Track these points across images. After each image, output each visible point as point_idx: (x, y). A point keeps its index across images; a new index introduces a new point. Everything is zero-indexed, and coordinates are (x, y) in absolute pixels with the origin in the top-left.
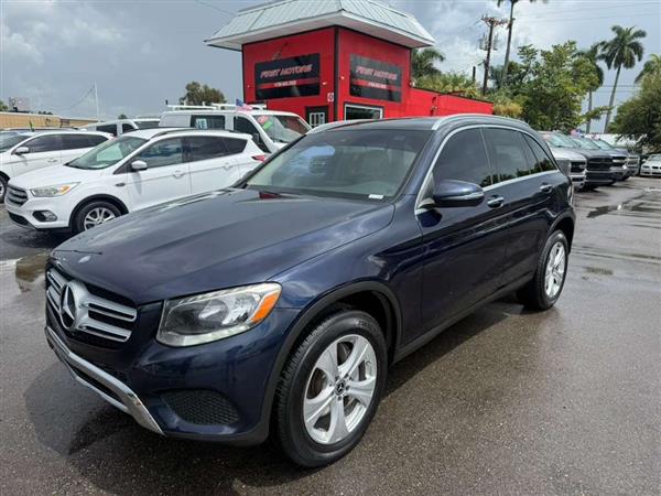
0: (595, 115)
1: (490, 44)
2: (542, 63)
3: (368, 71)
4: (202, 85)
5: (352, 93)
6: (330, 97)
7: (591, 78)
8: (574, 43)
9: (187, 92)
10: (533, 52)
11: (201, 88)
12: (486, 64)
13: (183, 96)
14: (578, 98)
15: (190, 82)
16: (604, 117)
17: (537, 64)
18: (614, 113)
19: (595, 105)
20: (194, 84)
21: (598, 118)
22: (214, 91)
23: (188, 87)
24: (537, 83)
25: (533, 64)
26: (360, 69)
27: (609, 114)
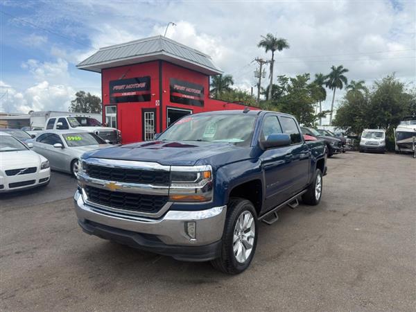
0: (322, 115)
1: (261, 74)
2: (292, 85)
3: (182, 88)
4: (86, 92)
5: (171, 101)
6: (157, 103)
7: (319, 94)
8: (308, 74)
9: (76, 97)
10: (286, 80)
11: (86, 95)
12: (259, 85)
13: (74, 99)
14: (312, 105)
15: (79, 91)
16: (328, 116)
17: (289, 86)
18: (334, 114)
19: (324, 109)
20: (81, 92)
21: (325, 117)
22: (94, 97)
23: (77, 94)
24: (289, 97)
25: (286, 85)
26: (177, 87)
27: (331, 114)
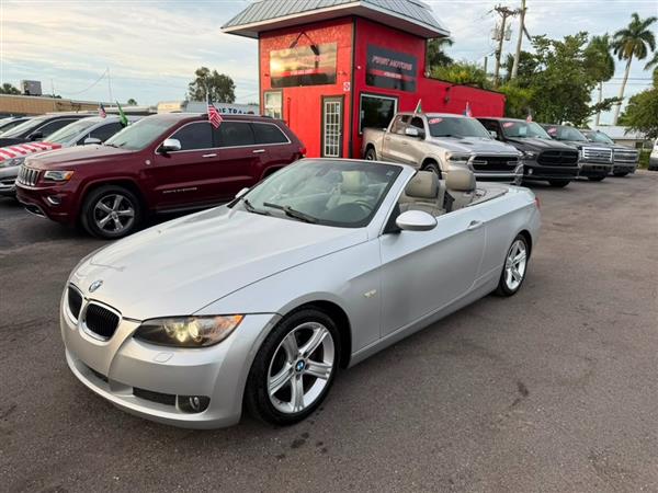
0: (605, 106)
1: (503, 34)
2: (555, 54)
3: (384, 61)
4: (211, 70)
5: (368, 83)
6: (346, 87)
8: (585, 34)
9: (196, 77)
10: (547, 42)
11: (211, 74)
12: (498, 54)
13: (193, 81)
14: (588, 88)
15: (200, 68)
16: (614, 107)
17: (550, 54)
18: (625, 104)
20: (204, 69)
21: (609, 109)
22: (223, 77)
23: (198, 73)
24: (548, 73)
25: (546, 54)
26: (376, 59)
27: (619, 104)
